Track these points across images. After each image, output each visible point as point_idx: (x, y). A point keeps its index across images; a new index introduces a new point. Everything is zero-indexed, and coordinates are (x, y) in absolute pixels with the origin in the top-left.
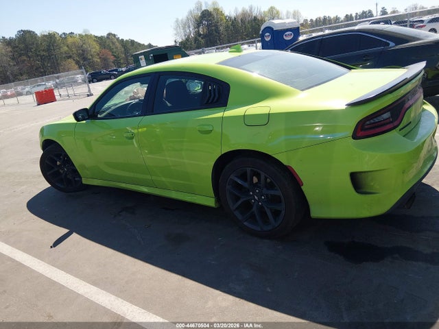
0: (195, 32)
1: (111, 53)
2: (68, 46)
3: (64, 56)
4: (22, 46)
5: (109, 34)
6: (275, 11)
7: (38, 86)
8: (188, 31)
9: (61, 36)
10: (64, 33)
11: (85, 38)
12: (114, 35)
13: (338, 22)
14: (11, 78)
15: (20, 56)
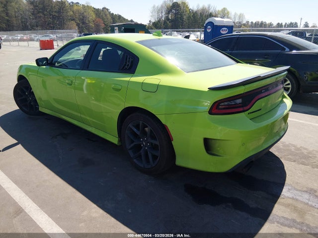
0: (166, 17)
1: (103, 22)
2: (73, 12)
3: (69, 18)
4: (41, 6)
5: (104, 8)
6: (226, 12)
7: (46, 36)
8: (161, 15)
9: (69, 4)
10: (72, 2)
11: (87, 8)
12: (108, 10)
13: (271, 27)
14: (29, 27)
15: (39, 13)
